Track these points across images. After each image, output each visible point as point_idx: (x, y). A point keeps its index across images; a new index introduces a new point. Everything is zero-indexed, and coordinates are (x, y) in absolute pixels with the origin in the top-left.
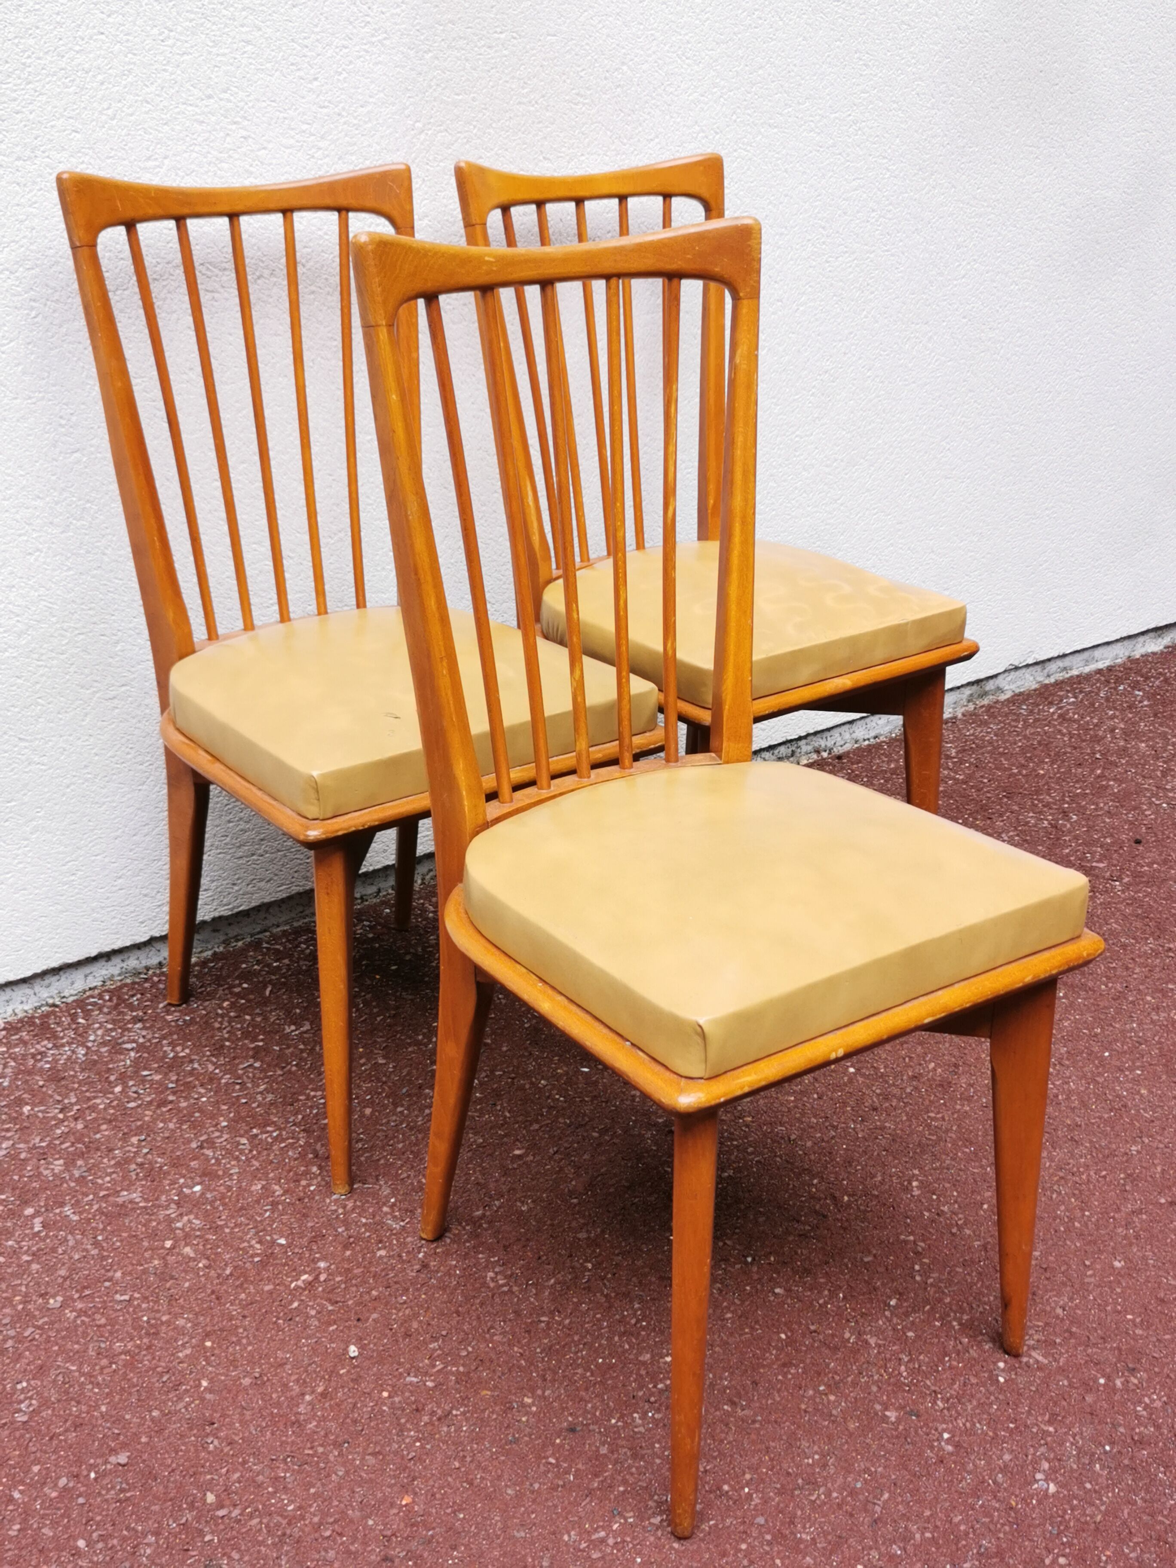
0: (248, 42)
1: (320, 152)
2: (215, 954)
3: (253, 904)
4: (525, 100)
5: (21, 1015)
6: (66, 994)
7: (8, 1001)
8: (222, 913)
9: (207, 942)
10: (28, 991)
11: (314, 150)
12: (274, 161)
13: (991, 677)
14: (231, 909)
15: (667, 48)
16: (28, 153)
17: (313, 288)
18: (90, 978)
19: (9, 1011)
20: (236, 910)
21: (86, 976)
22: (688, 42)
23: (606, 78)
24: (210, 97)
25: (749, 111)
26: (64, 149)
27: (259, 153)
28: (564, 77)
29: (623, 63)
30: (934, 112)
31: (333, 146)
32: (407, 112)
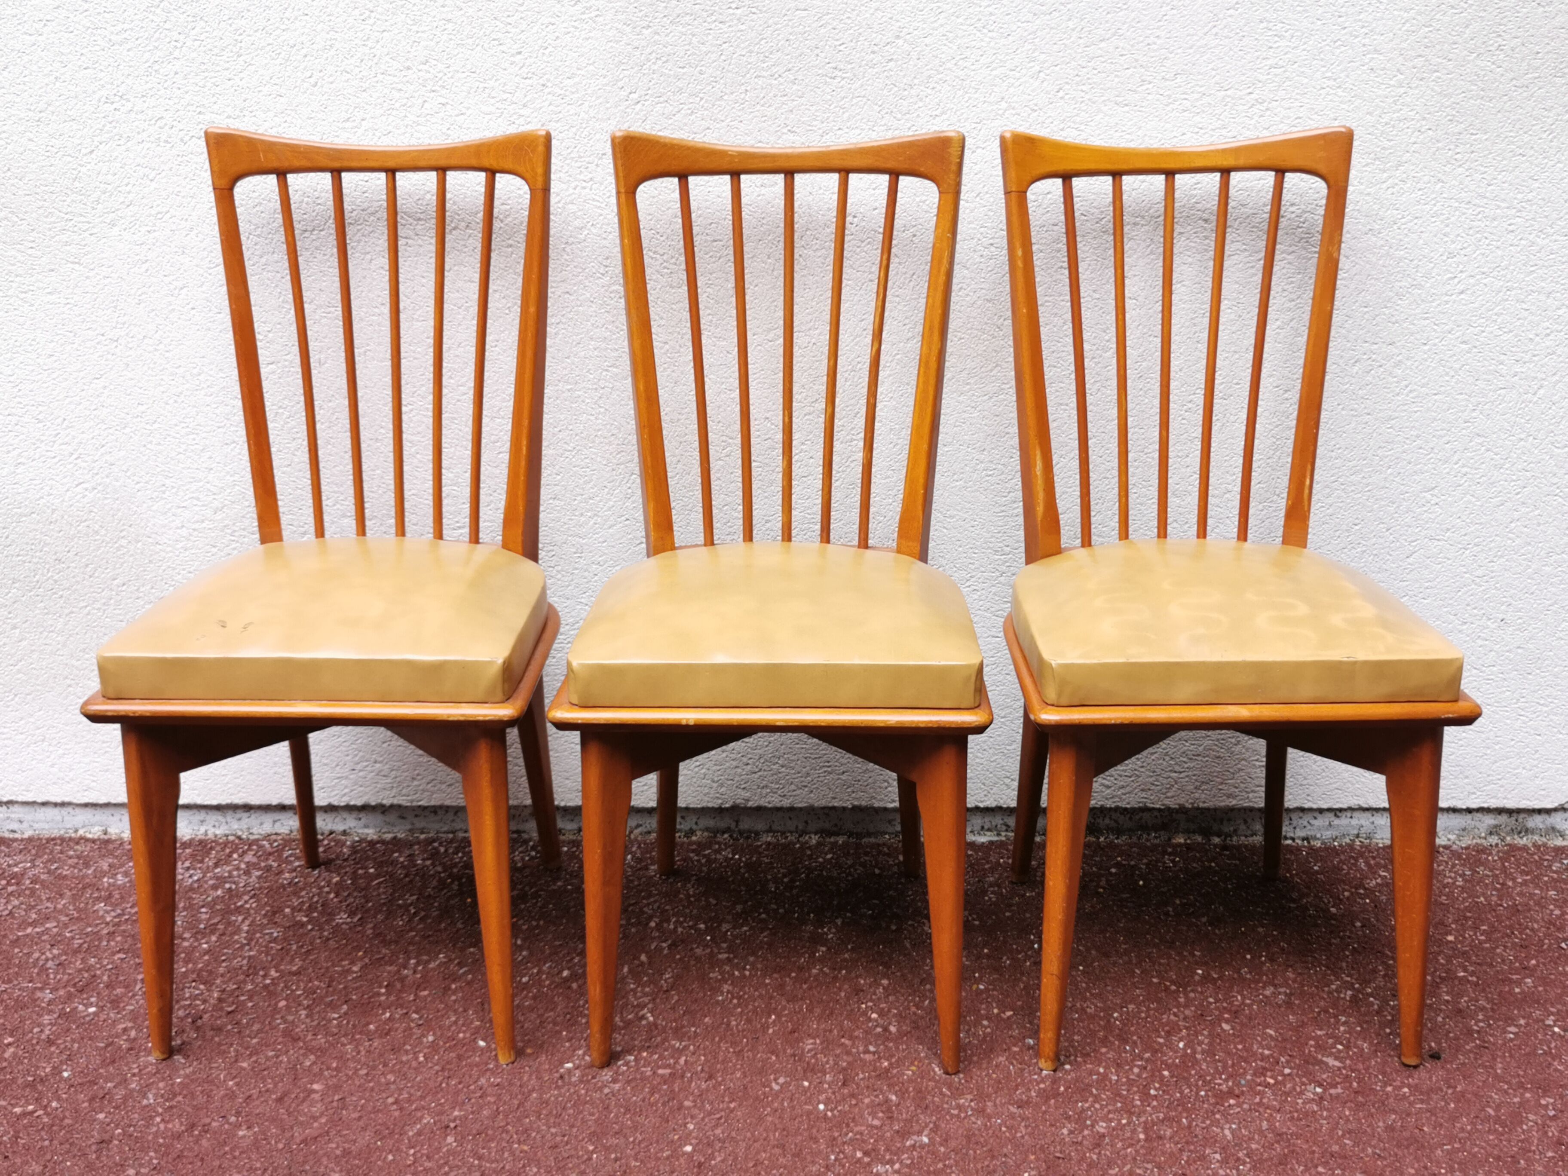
0: (449, 21)
1: (522, 119)
2: (395, 838)
3: (432, 803)
4: (764, 74)
5: (210, 836)
6: (254, 831)
7: (202, 821)
8: (400, 802)
9: (393, 825)
10: (220, 818)
11: (515, 117)
12: (472, 126)
13: (1540, 811)
14: (412, 801)
15: (960, 20)
16: (237, 113)
17: (510, 242)
18: (278, 824)
19: (202, 830)
20: (415, 804)
21: (275, 822)
22: (991, 14)
23: (873, 52)
24: (408, 68)
25: (1084, 88)
26: (269, 110)
27: (457, 118)
28: (817, 51)
29: (898, 37)
30: (1402, 90)
31: (535, 114)
32: (620, 84)
